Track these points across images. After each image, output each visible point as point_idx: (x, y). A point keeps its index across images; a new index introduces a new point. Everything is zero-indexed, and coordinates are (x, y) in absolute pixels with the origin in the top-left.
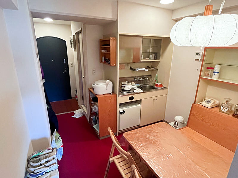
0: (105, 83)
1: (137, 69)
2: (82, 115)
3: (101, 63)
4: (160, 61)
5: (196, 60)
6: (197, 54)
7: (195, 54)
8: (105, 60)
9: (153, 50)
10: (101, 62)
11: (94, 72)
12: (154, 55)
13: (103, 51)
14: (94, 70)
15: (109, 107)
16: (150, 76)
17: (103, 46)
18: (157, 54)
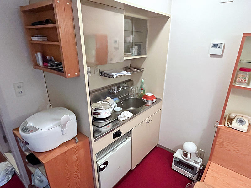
0: (57, 122)
1: (114, 74)
2: (10, 177)
3: (35, 68)
4: (146, 57)
5: (212, 55)
6: (215, 45)
7: (211, 46)
8: (44, 60)
9: (135, 39)
10: (36, 65)
11: (20, 90)
12: (136, 47)
13: (35, 39)
14: (19, 87)
15: (75, 170)
16: (129, 82)
17: (34, 24)
18: (140, 45)
